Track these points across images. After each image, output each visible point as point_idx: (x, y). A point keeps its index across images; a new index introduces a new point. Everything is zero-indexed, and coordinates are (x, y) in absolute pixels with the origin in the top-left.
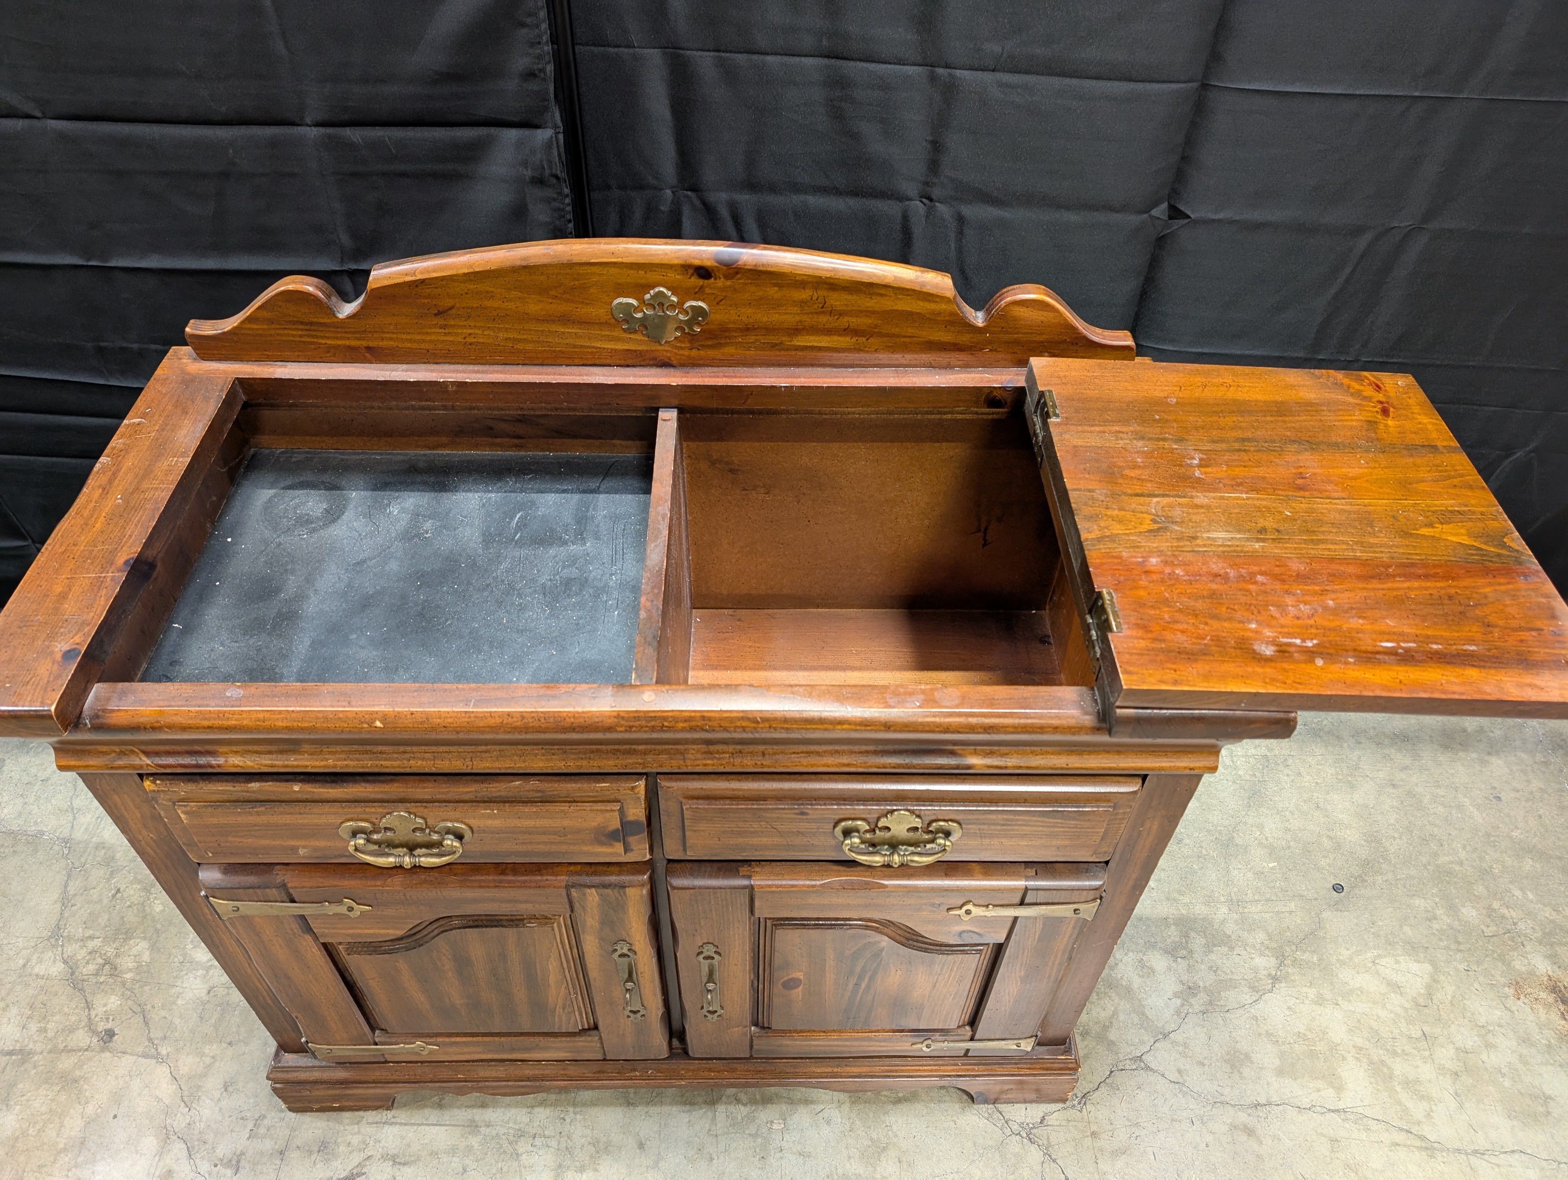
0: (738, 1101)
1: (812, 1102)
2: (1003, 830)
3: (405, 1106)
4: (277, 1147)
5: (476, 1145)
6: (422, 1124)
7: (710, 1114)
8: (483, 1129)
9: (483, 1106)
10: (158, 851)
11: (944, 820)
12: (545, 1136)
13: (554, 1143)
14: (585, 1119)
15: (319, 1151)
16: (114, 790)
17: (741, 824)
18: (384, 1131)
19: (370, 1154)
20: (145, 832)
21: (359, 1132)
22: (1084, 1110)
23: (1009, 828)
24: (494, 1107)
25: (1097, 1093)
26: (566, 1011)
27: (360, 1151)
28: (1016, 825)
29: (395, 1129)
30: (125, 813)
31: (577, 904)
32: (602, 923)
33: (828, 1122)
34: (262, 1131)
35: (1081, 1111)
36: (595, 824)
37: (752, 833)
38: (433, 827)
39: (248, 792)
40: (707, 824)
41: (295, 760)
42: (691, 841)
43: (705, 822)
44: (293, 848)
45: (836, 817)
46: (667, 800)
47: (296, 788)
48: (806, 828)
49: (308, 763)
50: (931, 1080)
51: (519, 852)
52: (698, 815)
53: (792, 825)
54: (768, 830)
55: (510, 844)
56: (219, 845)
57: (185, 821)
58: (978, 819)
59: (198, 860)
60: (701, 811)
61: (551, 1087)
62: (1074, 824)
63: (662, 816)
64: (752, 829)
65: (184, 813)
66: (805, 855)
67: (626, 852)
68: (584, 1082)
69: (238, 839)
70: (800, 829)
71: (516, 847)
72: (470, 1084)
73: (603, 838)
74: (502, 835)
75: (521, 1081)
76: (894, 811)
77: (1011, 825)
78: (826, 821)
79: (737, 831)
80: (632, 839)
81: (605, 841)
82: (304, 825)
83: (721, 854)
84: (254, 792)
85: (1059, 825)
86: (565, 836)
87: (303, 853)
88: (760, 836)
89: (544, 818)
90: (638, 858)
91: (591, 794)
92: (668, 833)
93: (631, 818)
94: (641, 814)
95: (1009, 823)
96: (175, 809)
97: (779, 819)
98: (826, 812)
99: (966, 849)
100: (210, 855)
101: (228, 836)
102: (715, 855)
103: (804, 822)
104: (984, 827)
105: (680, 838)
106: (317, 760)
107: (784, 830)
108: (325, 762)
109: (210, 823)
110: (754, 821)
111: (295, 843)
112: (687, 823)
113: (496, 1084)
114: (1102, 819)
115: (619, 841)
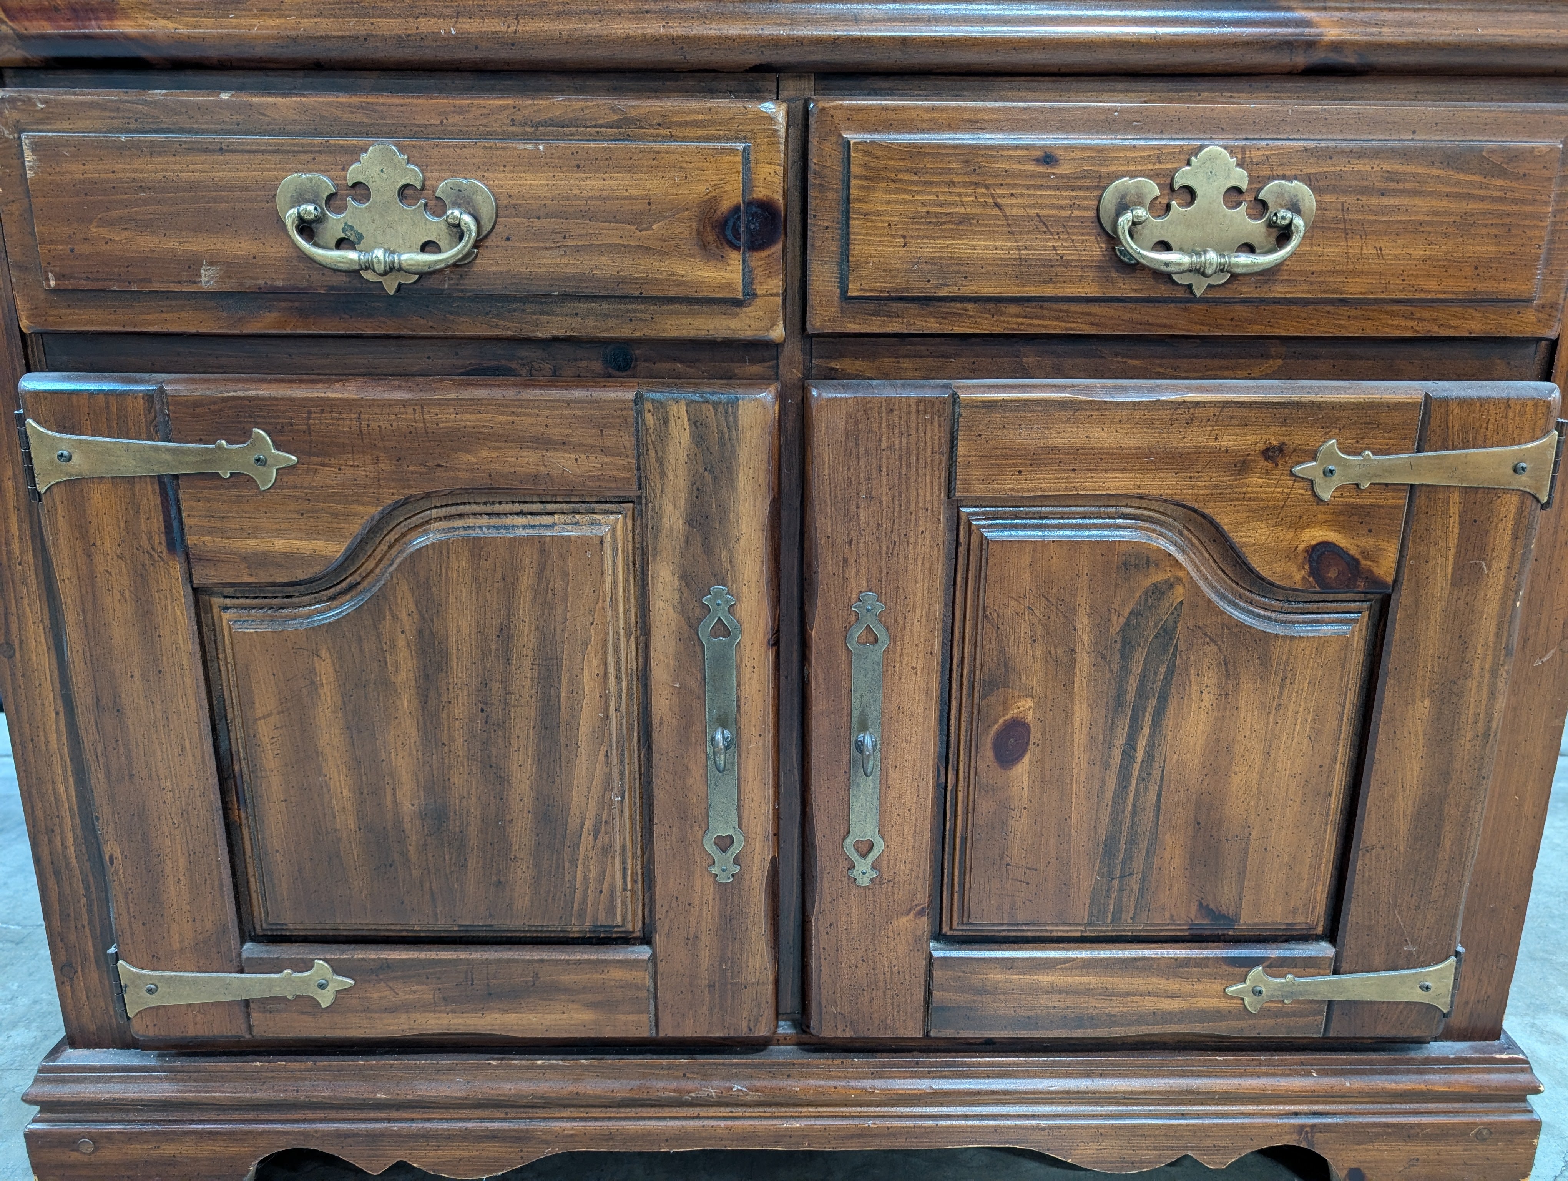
2: (1381, 210)
11: (1284, 177)
17: (943, 193)
23: (1393, 201)
26: (599, 842)
28: (1403, 192)
31: (652, 453)
32: (690, 522)
36: (702, 189)
37: (961, 223)
38: (434, 189)
39: (145, 103)
40: (888, 191)
41: (236, 17)
42: (857, 249)
43: (884, 185)
44: (193, 264)
45: (1104, 169)
46: (822, 139)
47: (225, 96)
48: (1053, 207)
49: (256, 21)
50: (1265, 1127)
51: (567, 278)
52: (874, 163)
53: (1029, 196)
54: (989, 211)
55: (555, 253)
56: (72, 251)
57: (30, 174)
58: (1339, 175)
59: (28, 317)
60: (879, 153)
61: (547, 1143)
62: (1501, 187)
63: (812, 193)
64: (962, 210)
65: (33, 151)
66: (1049, 291)
67: (745, 295)
68: (610, 1124)
69: (106, 233)
70: (1042, 207)
71: (564, 261)
72: (395, 1126)
73: (711, 237)
74: (546, 222)
75: (491, 1120)
76: (1201, 148)
77: (1395, 193)
78: (1087, 183)
79: (936, 215)
80: (758, 259)
81: (713, 246)
82: (222, 189)
83: (906, 289)
84: (155, 104)
85: (1476, 192)
86: (649, 228)
87: (208, 279)
88: (974, 232)
89: (619, 168)
90: (763, 324)
91: (700, 117)
92: (818, 244)
93: (760, 193)
94: (778, 180)
95: (1392, 185)
96: (21, 145)
97: (1008, 176)
98: (1087, 154)
99: (1321, 273)
100: (52, 283)
101: (91, 222)
102: (896, 290)
103: (1049, 187)
104: (1350, 199)
105: (836, 258)
106: (270, 17)
107: (1015, 211)
108: (282, 20)
109: (69, 177)
110: (965, 185)
111: (199, 245)
112: (854, 192)
113: (445, 1125)
114: (1547, 174)
115: (738, 248)
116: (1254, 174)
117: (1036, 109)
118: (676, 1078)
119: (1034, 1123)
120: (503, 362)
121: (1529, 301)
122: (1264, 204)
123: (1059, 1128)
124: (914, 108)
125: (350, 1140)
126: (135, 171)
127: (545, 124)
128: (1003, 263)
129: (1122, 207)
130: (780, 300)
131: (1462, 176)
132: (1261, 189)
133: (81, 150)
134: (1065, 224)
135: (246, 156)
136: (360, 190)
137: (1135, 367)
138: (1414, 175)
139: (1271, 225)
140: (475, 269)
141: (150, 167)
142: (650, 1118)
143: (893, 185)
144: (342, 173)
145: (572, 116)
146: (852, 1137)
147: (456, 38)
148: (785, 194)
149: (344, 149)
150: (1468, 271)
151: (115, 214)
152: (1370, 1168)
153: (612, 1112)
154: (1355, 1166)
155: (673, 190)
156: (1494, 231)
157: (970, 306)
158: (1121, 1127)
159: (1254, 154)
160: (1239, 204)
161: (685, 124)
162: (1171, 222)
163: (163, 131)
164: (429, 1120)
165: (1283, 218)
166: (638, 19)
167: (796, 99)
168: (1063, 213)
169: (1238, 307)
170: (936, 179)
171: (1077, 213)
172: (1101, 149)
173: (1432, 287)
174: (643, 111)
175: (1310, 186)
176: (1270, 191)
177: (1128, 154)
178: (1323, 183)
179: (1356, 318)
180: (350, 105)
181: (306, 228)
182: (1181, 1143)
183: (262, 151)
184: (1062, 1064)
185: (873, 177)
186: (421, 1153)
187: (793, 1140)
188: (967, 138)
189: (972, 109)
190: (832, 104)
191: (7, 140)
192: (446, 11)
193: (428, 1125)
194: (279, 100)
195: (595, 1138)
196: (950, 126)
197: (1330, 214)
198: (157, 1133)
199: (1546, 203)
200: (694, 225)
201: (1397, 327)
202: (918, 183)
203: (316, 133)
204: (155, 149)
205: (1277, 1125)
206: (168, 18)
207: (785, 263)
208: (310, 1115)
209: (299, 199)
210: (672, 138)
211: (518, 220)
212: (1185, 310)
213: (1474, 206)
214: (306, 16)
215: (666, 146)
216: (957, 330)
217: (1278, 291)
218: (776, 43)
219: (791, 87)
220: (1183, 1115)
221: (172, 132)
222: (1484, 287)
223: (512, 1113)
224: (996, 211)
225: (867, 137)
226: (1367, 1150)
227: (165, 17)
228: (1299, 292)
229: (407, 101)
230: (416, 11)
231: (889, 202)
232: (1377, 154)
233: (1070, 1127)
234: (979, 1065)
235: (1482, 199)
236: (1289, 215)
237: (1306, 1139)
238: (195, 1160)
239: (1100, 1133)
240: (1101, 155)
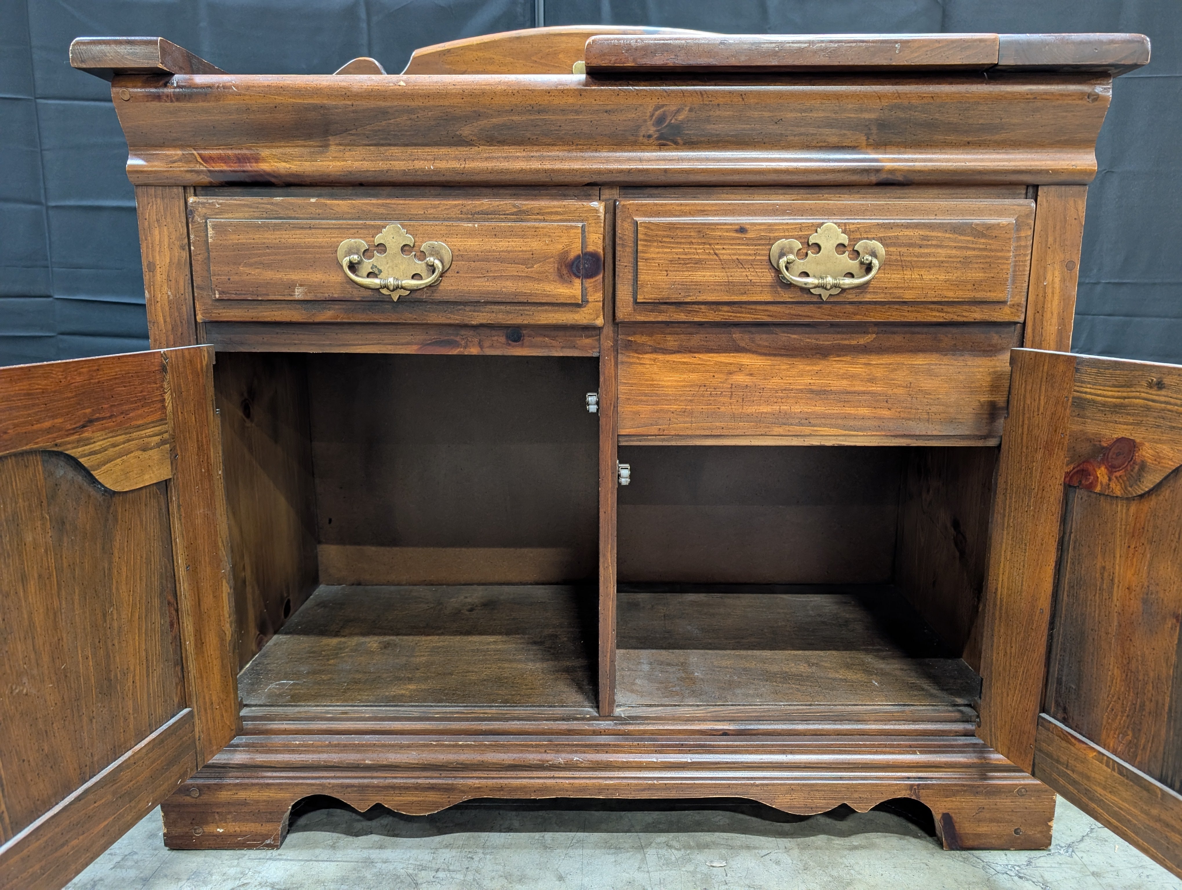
0: (670, 847)
1: (755, 848)
2: (921, 255)
3: (294, 846)
4: (142, 875)
5: (369, 876)
6: (311, 860)
7: (639, 856)
8: (379, 865)
9: (381, 847)
10: (168, 319)
11: (867, 239)
12: (449, 871)
13: (459, 877)
14: (496, 859)
15: (188, 879)
16: (158, 221)
17: (687, 248)
18: (267, 865)
19: (245, 881)
20: (165, 288)
21: (238, 865)
22: (1074, 856)
23: (926, 251)
24: (394, 848)
25: (1082, 845)
27: (235, 879)
28: (932, 246)
29: (280, 864)
30: (158, 258)
33: (778, 863)
34: (130, 863)
35: (1071, 856)
36: (560, 247)
37: (696, 263)
38: (420, 247)
39: (272, 204)
40: (657, 247)
41: (321, 161)
42: (641, 277)
43: (655, 244)
44: (291, 286)
45: (771, 235)
46: (623, 220)
47: (313, 200)
48: (745, 254)
49: (331, 163)
50: (889, 785)
51: (488, 293)
52: (650, 233)
53: (732, 249)
54: (711, 257)
55: (483, 279)
56: (229, 279)
57: (210, 240)
58: (897, 237)
59: (201, 314)
60: (653, 227)
61: (463, 792)
62: (984, 244)
63: (618, 248)
64: (697, 257)
65: (213, 229)
66: (744, 298)
67: (582, 301)
68: (501, 781)
69: (247, 270)
70: (740, 255)
71: (487, 284)
72: (375, 781)
73: (565, 271)
74: (477, 264)
75: (432, 778)
76: (823, 224)
77: (927, 246)
78: (763, 242)
79: (683, 259)
80: (589, 283)
81: (566, 276)
82: (309, 247)
83: (668, 298)
84: (276, 204)
85: (971, 246)
86: (532, 267)
87: (299, 294)
88: (704, 268)
89: (517, 236)
90: (592, 317)
91: (559, 210)
92: (621, 275)
93: (591, 248)
94: (600, 242)
95: (925, 242)
96: (206, 226)
97: (721, 239)
98: (762, 227)
99: (891, 288)
100: (217, 296)
101: (240, 264)
102: (663, 299)
103: (743, 244)
104: (903, 250)
105: (631, 282)
106: (338, 161)
107: (725, 257)
108: (345, 163)
109: (230, 242)
110: (698, 244)
111: (295, 276)
112: (640, 248)
113: (405, 781)
114: (1008, 236)
115: (578, 277)
116: (852, 237)
117: (735, 204)
118: (541, 753)
119: (752, 782)
120: (452, 337)
121: (1004, 303)
122: (858, 253)
123: (767, 785)
124: (671, 204)
125: (349, 790)
126: (265, 238)
127: (478, 213)
128: (720, 284)
129: (782, 255)
130: (601, 304)
131: (962, 238)
132: (855, 245)
133: (237, 228)
134: (752, 263)
135: (323, 231)
136: (381, 248)
137: (795, 339)
138: (937, 237)
139: (862, 263)
140: (440, 288)
141: (272, 236)
142: (525, 778)
143: (660, 244)
144: (372, 239)
145: (492, 209)
146: (644, 790)
147: (433, 171)
148: (604, 249)
149: (374, 227)
150: (970, 287)
151: (252, 261)
152: (955, 813)
153: (502, 774)
154: (946, 811)
155: (545, 247)
156: (982, 266)
157: (703, 307)
158: (804, 785)
159: (851, 226)
160: (844, 252)
161: (551, 213)
162: (808, 262)
163: (281, 218)
164: (395, 778)
165: (867, 260)
166: (528, 161)
167: (610, 199)
168: (751, 258)
169: (848, 306)
170: (683, 241)
171: (758, 258)
172: (770, 225)
173: (951, 295)
174: (529, 207)
175: (881, 243)
176: (860, 246)
177: (785, 227)
178: (889, 241)
179: (912, 312)
180: (378, 205)
181: (352, 267)
182: (840, 796)
183: (331, 228)
184: (768, 746)
185: (650, 240)
186: (390, 798)
187: (610, 791)
188: (699, 219)
189: (702, 204)
190: (628, 202)
191: (199, 223)
192: (429, 157)
193: (395, 781)
194: (340, 202)
195: (492, 789)
196: (691, 214)
197: (893, 258)
198: (237, 784)
199: (1009, 251)
200: (556, 265)
201: (935, 317)
202: (673, 243)
203: (359, 218)
204: (276, 228)
205: (897, 784)
206: (286, 162)
207: (604, 285)
208: (325, 774)
209: (349, 252)
210: (544, 220)
211: (463, 263)
212: (819, 308)
213: (970, 253)
214: (357, 161)
215: (542, 224)
216: (696, 319)
217: (868, 298)
218: (599, 172)
219: (607, 193)
220: (841, 778)
221: (285, 219)
222: (980, 295)
223: (444, 774)
224: (715, 257)
225: (647, 219)
226: (952, 801)
227: (285, 162)
228: (880, 298)
229: (407, 202)
230: (413, 158)
231: (658, 253)
232: (917, 226)
233: (773, 785)
234: (719, 746)
235: (974, 249)
236: (870, 258)
237: (915, 793)
238: (257, 802)
239: (791, 789)
240: (770, 227)
